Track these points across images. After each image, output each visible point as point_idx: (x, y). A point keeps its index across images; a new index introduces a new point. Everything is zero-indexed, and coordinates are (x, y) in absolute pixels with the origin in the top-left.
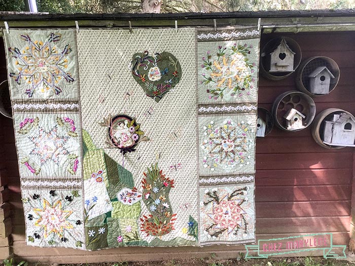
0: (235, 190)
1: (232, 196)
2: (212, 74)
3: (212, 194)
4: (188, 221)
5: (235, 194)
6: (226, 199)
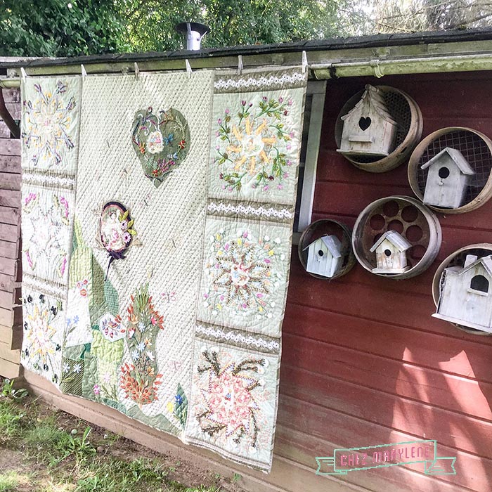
0: (244, 360)
1: (239, 369)
2: (229, 148)
3: (211, 357)
4: (175, 392)
5: (245, 366)
6: (229, 371)
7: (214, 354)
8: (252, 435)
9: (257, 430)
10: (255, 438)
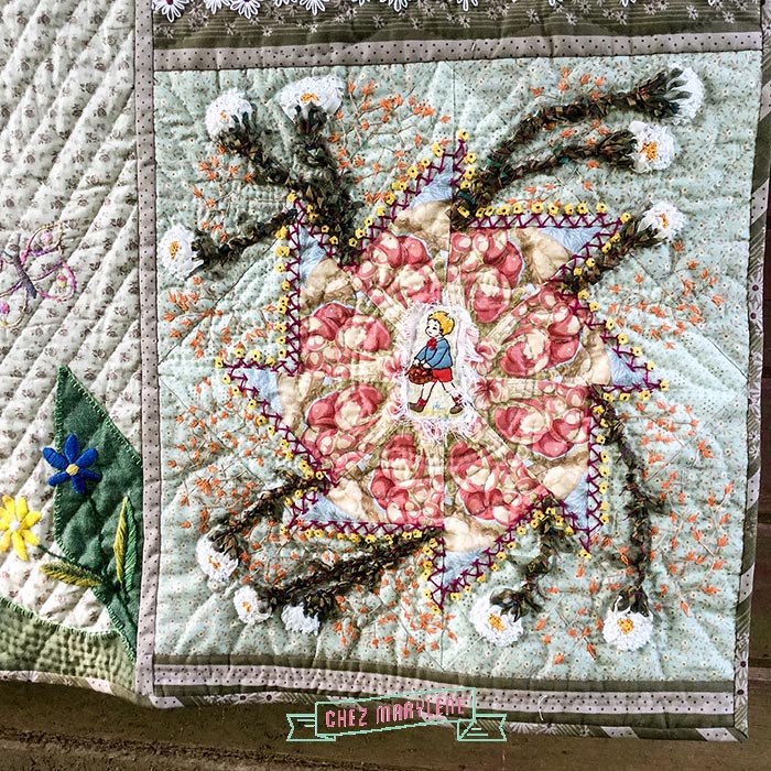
4: (43, 427)
7: (311, 124)
8: (620, 544)
9: (644, 507)
10: (639, 561)
